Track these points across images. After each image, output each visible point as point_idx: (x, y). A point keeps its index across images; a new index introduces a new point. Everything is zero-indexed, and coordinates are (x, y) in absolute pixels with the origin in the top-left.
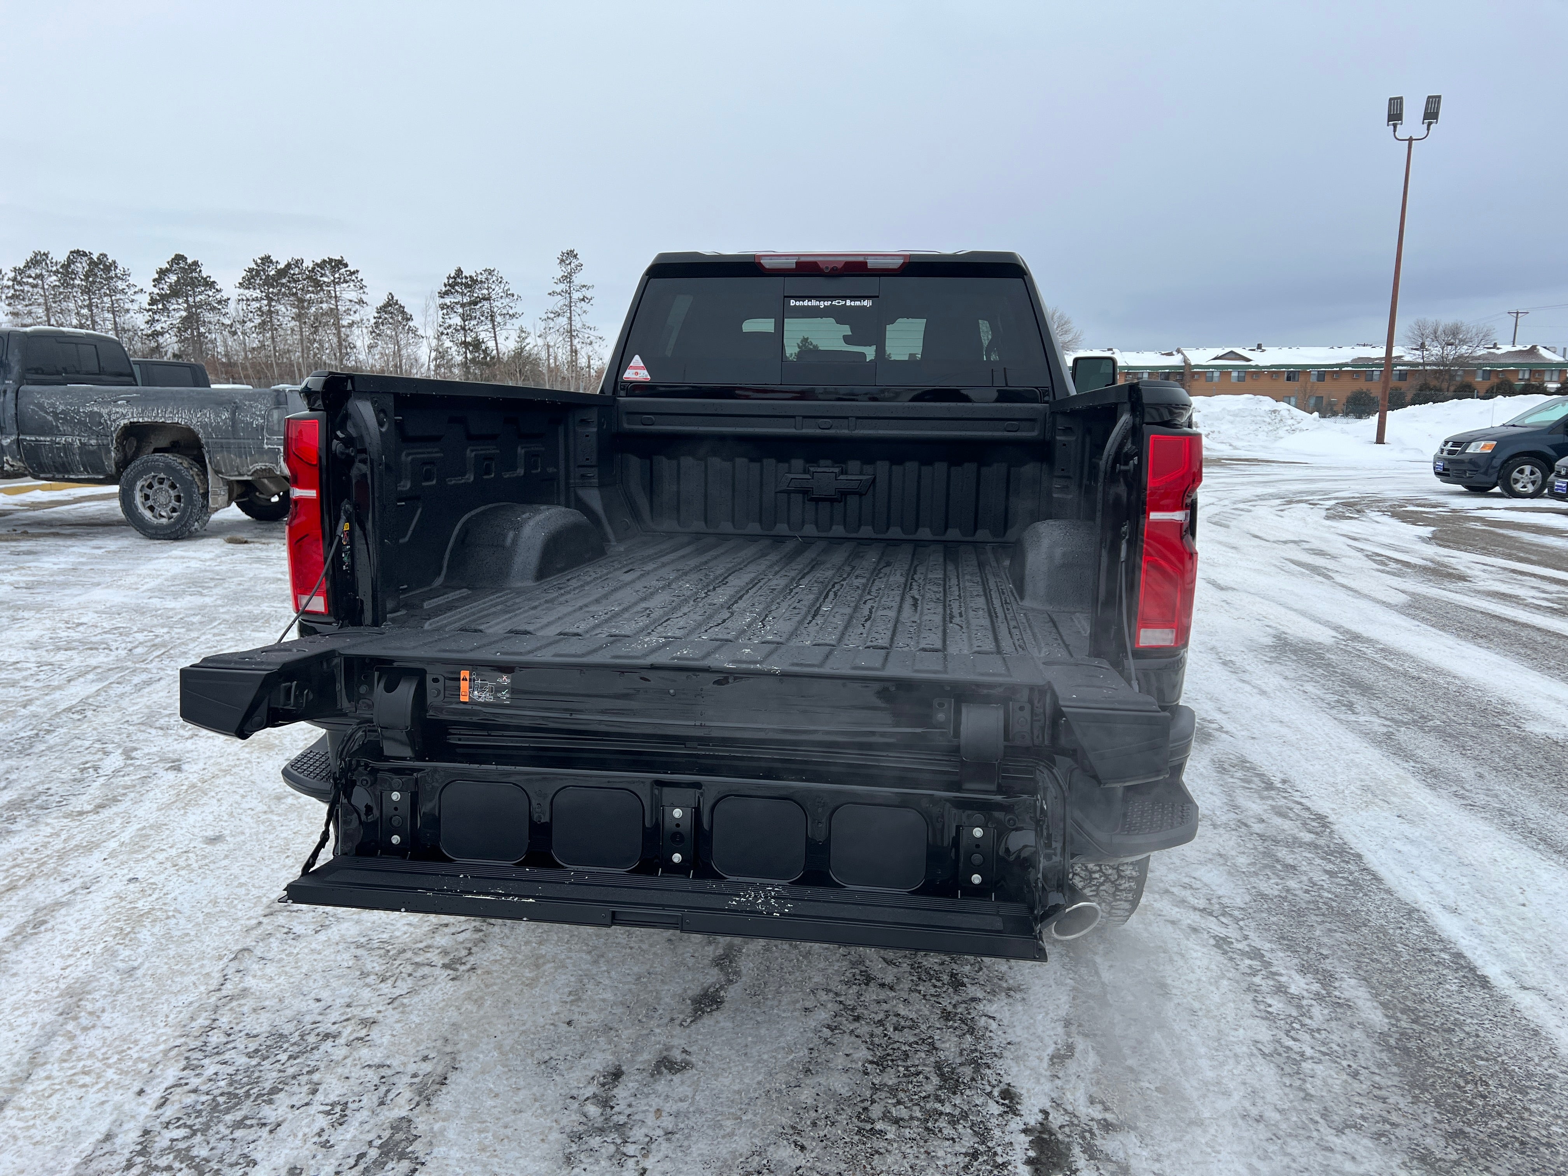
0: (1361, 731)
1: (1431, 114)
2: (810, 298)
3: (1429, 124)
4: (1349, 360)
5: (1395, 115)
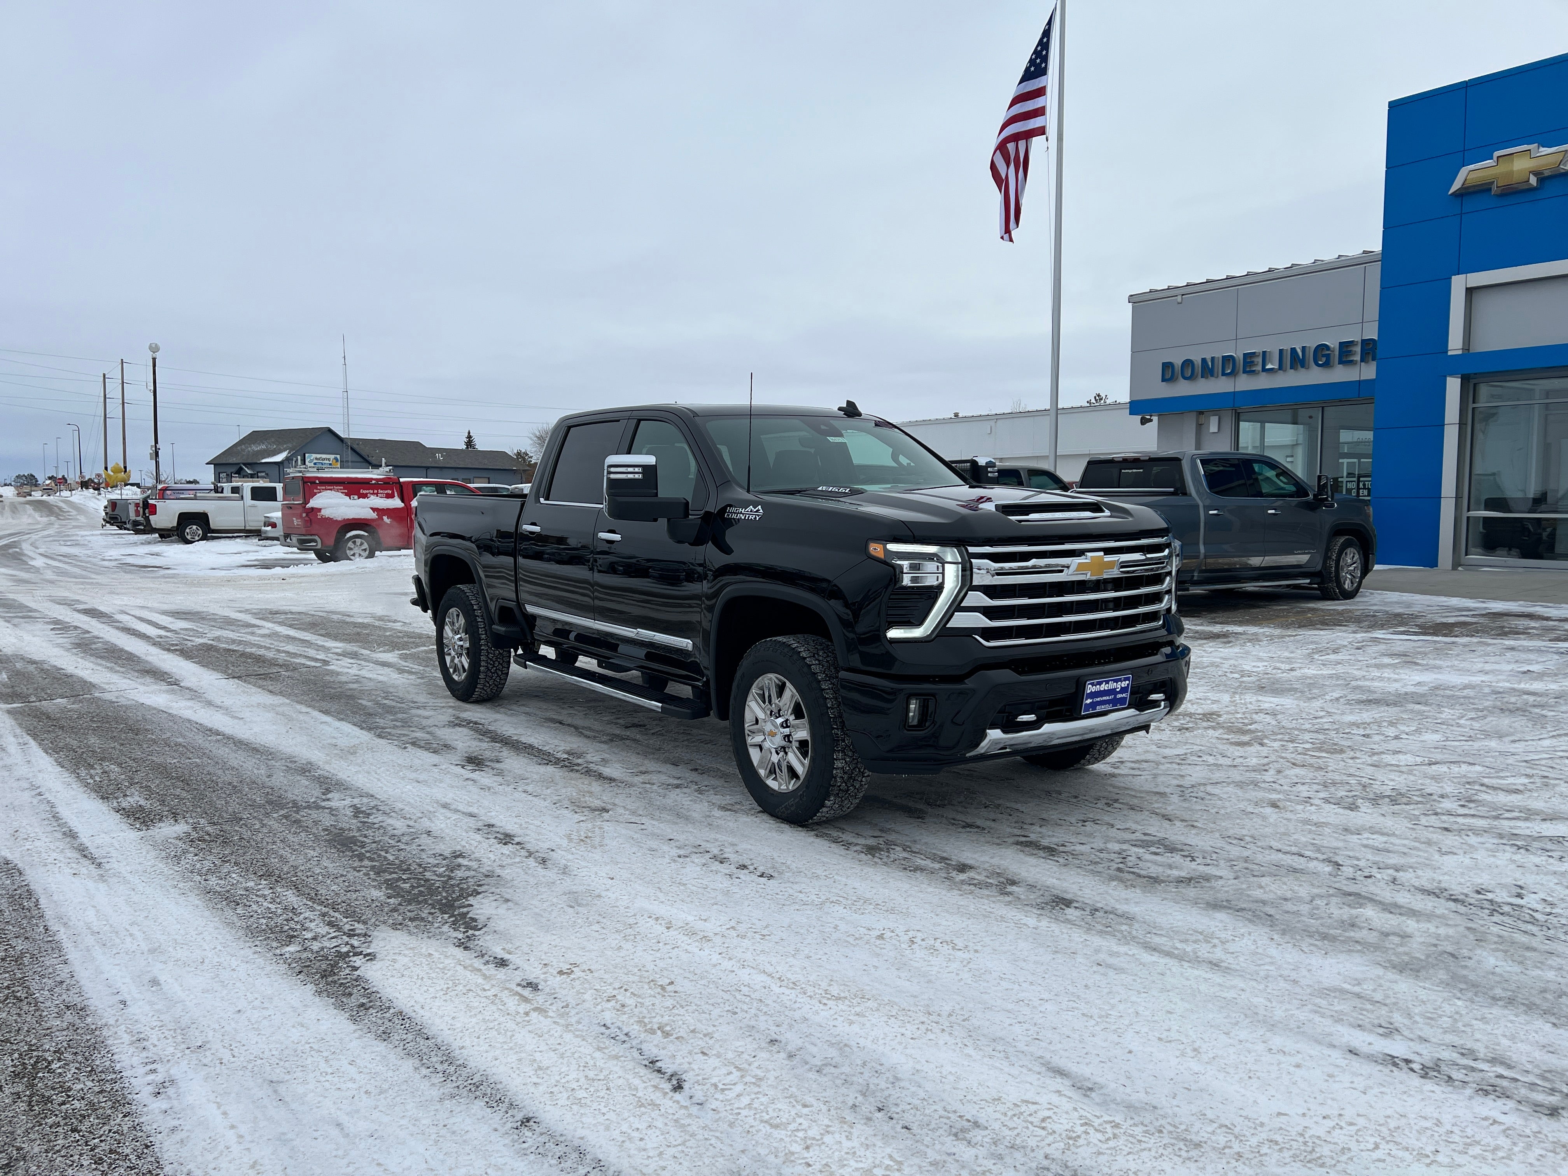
0: (351, 790)
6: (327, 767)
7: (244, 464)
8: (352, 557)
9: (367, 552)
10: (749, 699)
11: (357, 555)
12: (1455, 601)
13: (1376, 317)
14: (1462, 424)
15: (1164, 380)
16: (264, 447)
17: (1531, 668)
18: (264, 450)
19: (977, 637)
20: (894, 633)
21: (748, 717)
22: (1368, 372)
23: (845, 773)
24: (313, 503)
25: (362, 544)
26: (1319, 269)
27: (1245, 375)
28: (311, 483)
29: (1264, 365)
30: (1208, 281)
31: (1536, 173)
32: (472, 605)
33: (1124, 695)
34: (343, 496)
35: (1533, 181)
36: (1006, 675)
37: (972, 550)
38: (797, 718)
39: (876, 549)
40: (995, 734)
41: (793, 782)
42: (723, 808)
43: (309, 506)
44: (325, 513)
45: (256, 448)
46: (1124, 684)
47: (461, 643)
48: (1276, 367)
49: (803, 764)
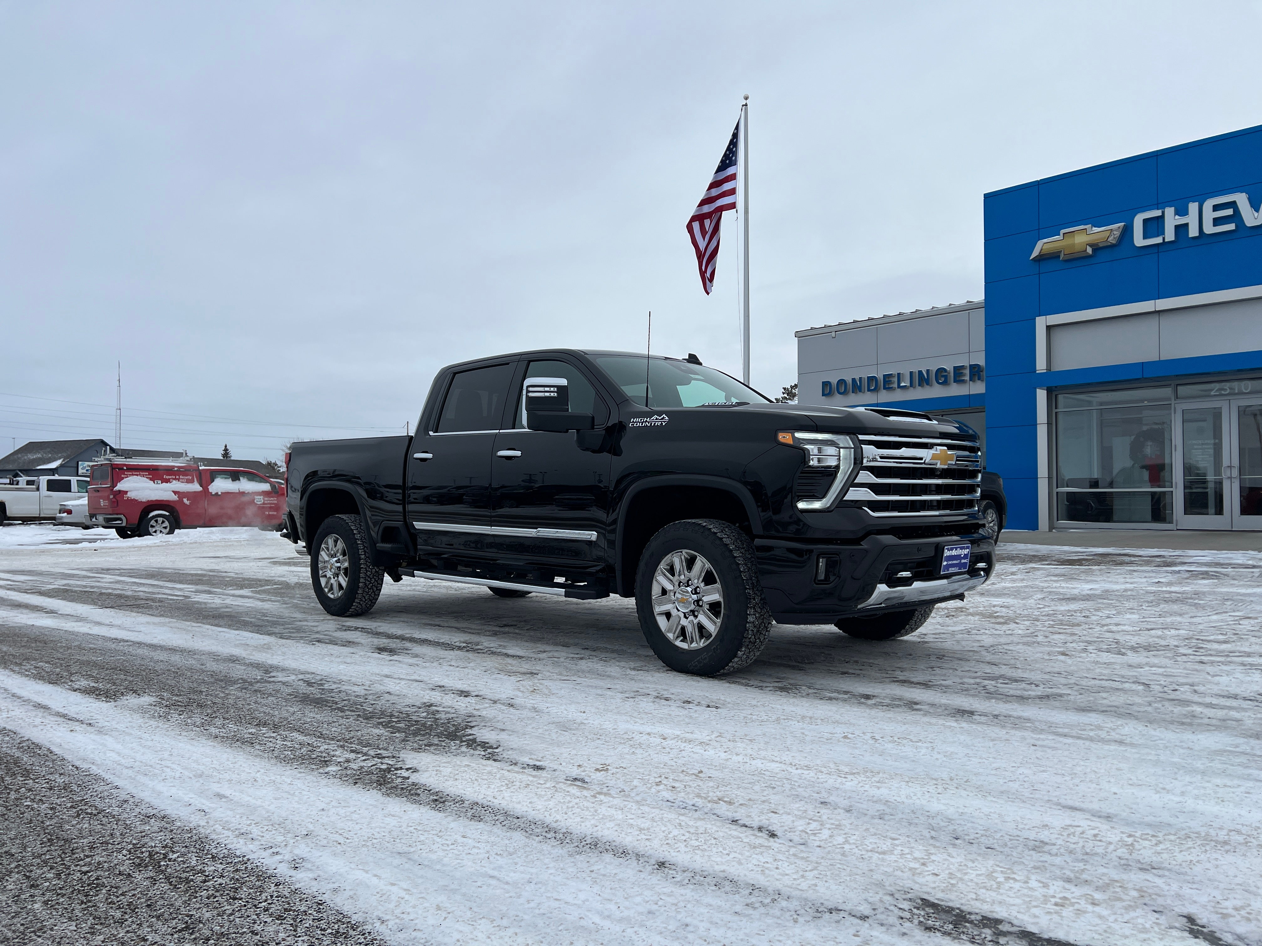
0: (288, 670)
6: (251, 657)
7: (20, 471)
8: (154, 534)
9: (168, 529)
10: (656, 574)
11: (158, 532)
12: (1066, 548)
13: (983, 347)
14: (1049, 424)
15: (824, 395)
16: (39, 456)
17: (1161, 580)
18: (40, 458)
19: (865, 508)
20: (801, 505)
21: (656, 590)
22: (979, 388)
23: (755, 627)
24: (120, 486)
25: (163, 522)
26: (935, 314)
27: (885, 391)
28: (119, 469)
29: (899, 383)
30: (855, 322)
31: (1091, 245)
32: (352, 530)
33: (965, 561)
34: (148, 480)
35: (1089, 250)
36: (889, 539)
37: (861, 437)
38: (706, 585)
39: (785, 437)
40: (882, 588)
41: (703, 640)
42: (634, 669)
43: (116, 489)
44: (131, 495)
45: (31, 456)
46: (966, 551)
47: (339, 565)
48: (908, 385)
49: (715, 623)
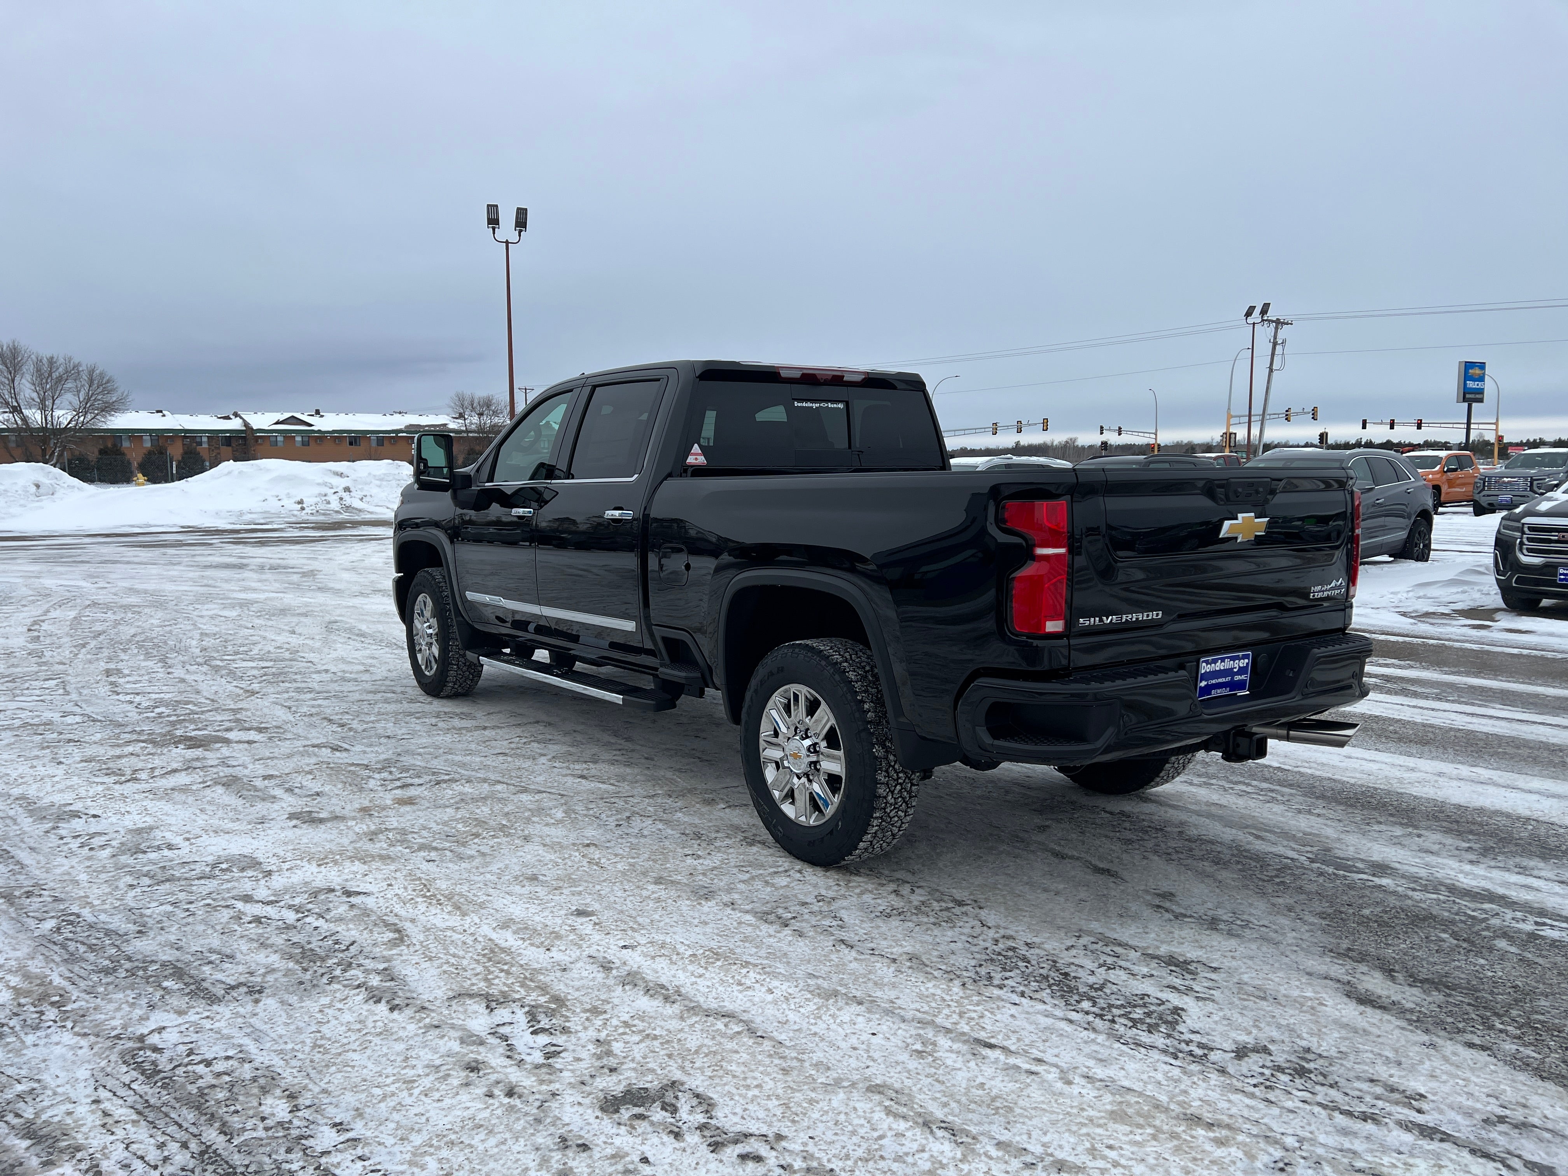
1: (521, 221)
2: (807, 401)
3: (520, 232)
4: (402, 427)
5: (493, 221)
